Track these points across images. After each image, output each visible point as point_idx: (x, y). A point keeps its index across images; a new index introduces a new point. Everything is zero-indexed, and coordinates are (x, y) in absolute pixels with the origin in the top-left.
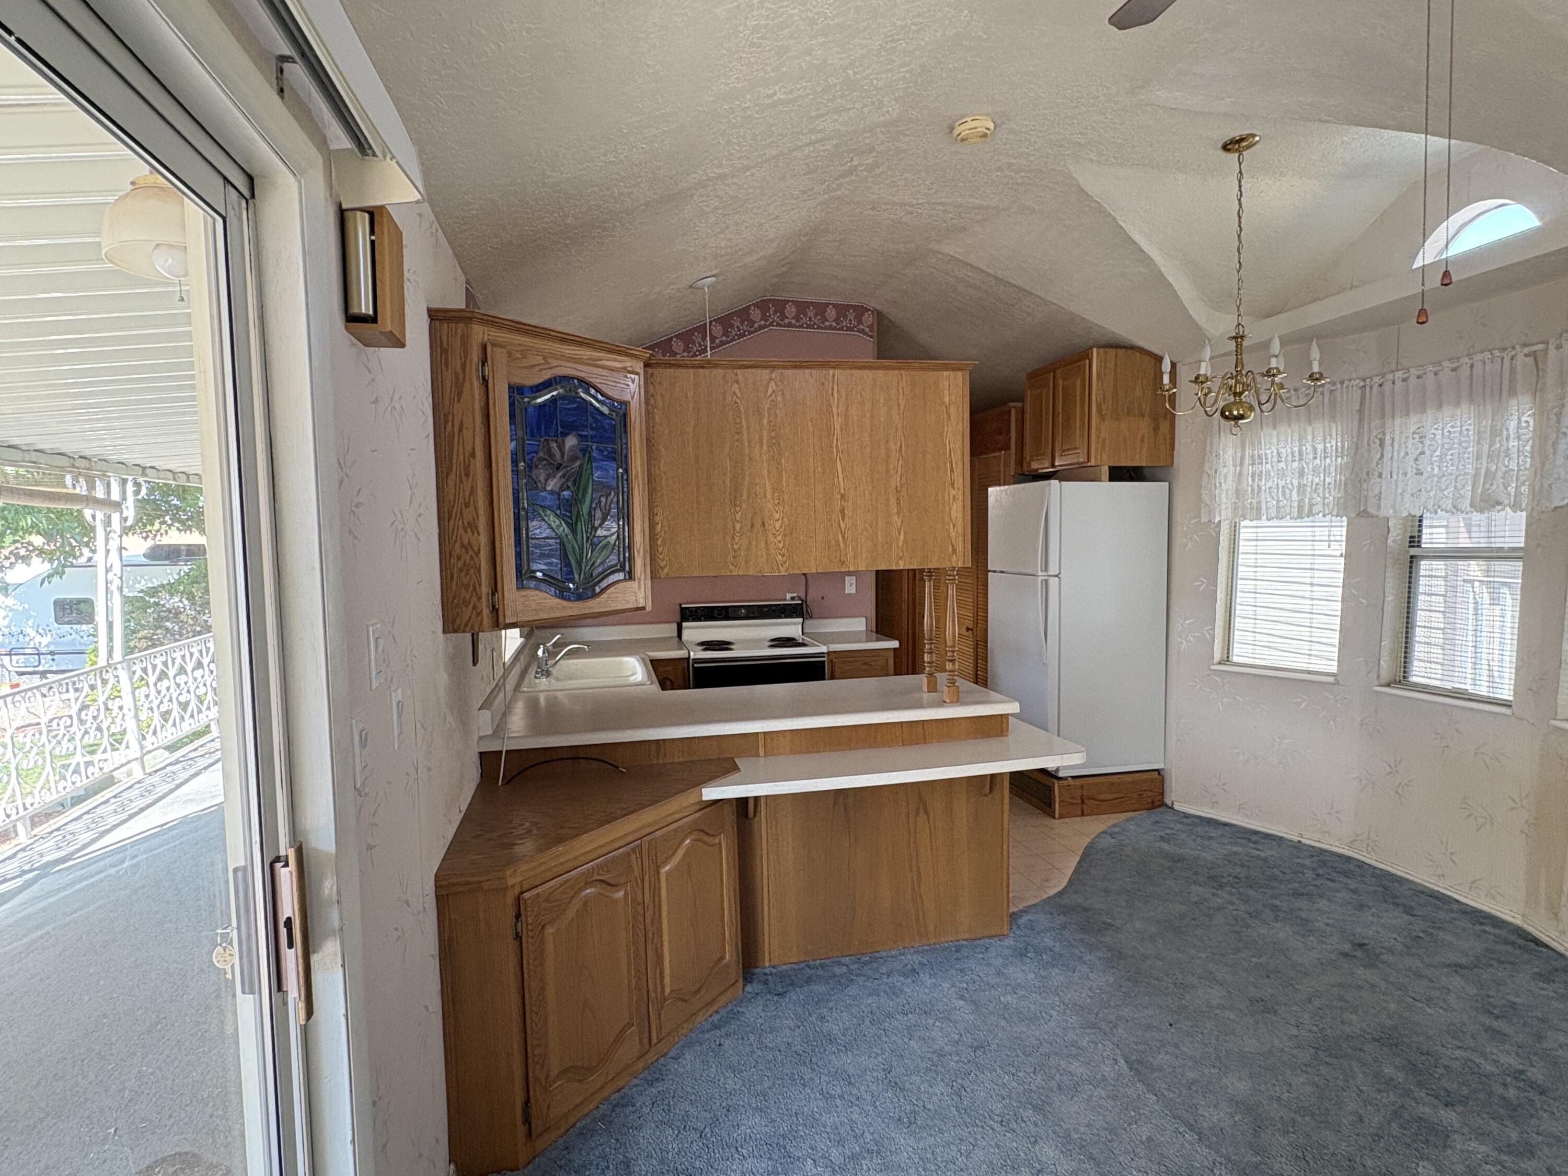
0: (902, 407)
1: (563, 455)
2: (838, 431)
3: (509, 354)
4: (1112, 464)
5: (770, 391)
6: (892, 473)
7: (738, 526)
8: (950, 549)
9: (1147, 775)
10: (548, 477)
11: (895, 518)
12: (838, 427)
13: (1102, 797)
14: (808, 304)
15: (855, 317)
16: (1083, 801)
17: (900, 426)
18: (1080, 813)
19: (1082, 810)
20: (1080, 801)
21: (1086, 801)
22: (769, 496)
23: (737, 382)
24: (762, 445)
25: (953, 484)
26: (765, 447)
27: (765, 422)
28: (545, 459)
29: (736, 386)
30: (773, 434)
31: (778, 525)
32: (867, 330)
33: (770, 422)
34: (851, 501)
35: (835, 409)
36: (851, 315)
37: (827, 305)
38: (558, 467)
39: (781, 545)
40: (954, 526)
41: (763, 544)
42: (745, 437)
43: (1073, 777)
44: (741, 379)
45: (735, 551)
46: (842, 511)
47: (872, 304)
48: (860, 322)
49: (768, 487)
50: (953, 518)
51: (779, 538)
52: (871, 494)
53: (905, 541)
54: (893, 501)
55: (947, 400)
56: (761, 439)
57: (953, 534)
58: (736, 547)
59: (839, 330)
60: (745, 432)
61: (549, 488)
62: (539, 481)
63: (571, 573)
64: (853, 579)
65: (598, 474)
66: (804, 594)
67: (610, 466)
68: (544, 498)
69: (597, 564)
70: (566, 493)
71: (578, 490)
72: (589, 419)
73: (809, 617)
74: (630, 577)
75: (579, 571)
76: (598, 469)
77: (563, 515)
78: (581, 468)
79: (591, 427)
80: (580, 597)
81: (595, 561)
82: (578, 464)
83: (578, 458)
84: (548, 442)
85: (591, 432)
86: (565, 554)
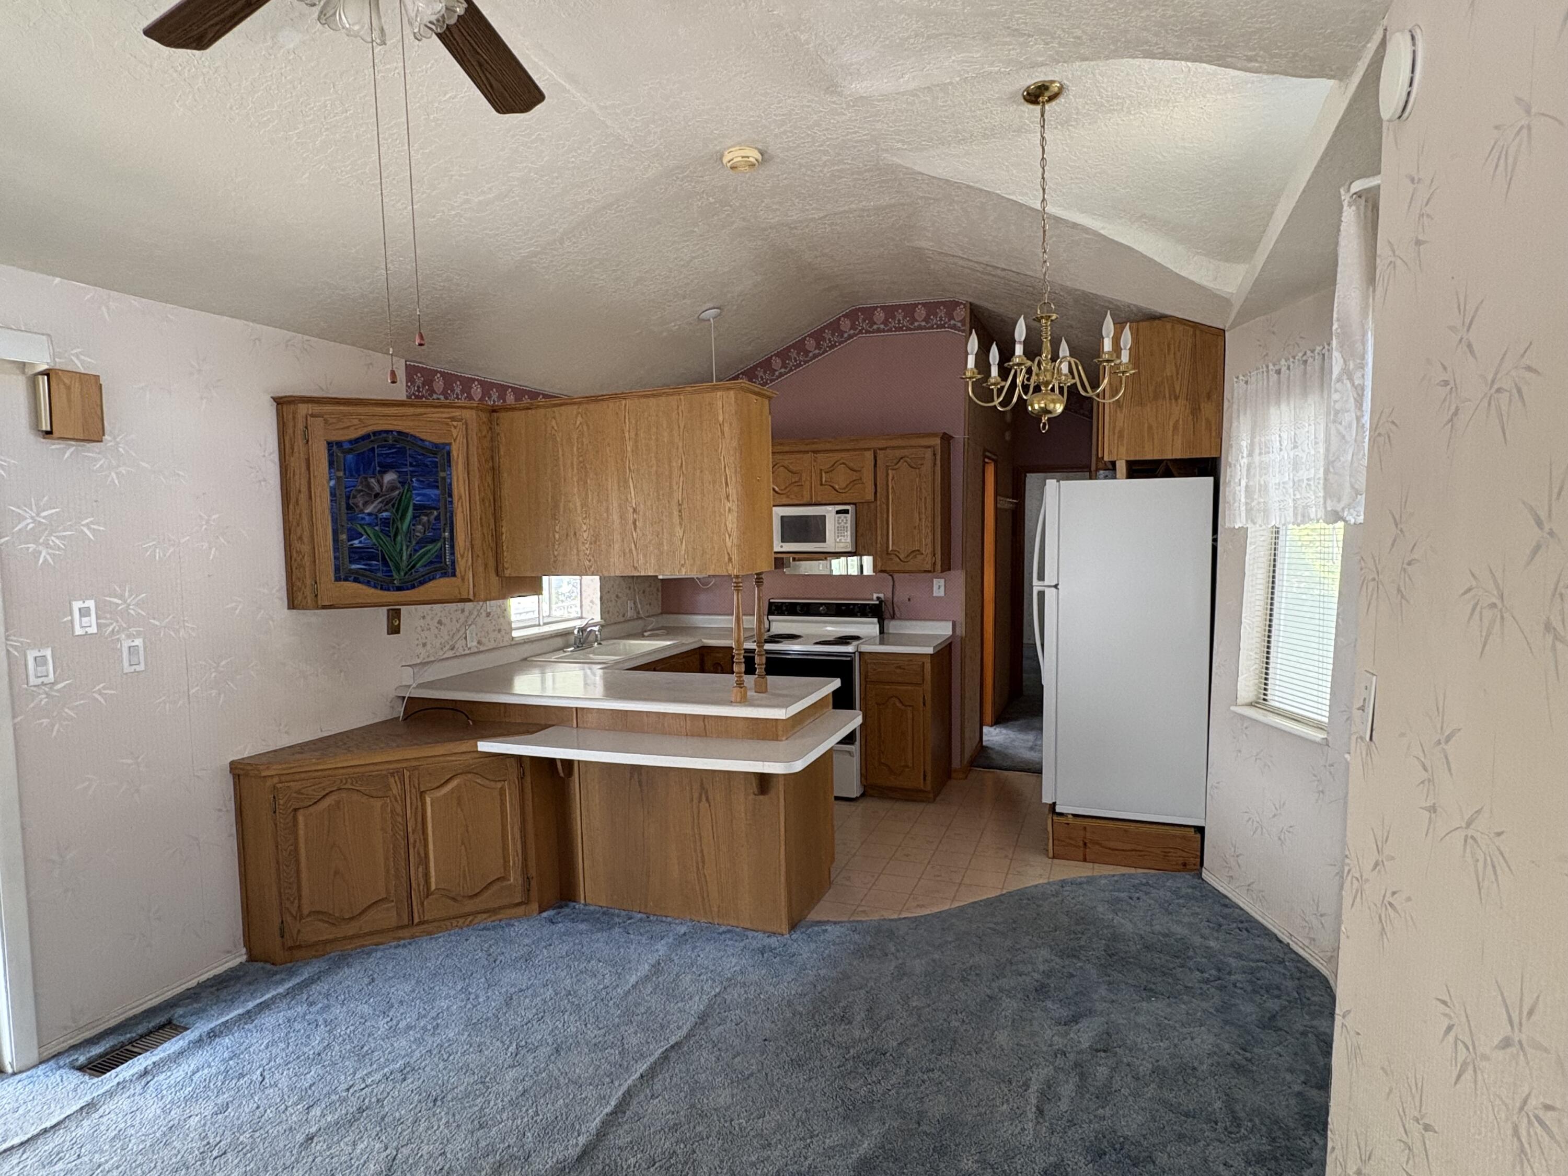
0: (682, 427)
1: (381, 486)
2: (630, 454)
3: (326, 421)
4: (1129, 459)
5: (578, 423)
6: (675, 488)
7: (557, 536)
8: (726, 559)
9: (1178, 832)
10: (366, 504)
11: (678, 529)
12: (629, 449)
13: (1112, 844)
14: (895, 308)
15: (946, 313)
16: (1085, 844)
17: (680, 444)
18: (1081, 857)
19: (1085, 855)
20: (1081, 844)
21: (1089, 845)
22: (579, 512)
23: (554, 418)
24: (573, 468)
25: (728, 497)
26: (575, 471)
27: (575, 449)
28: (362, 491)
29: (554, 421)
30: (581, 459)
31: (585, 535)
32: (959, 324)
33: (578, 449)
34: (641, 513)
35: (627, 435)
36: (942, 312)
37: (916, 305)
38: (377, 496)
39: (588, 552)
40: (730, 536)
41: (575, 551)
42: (561, 463)
43: (1075, 816)
44: (557, 415)
45: (555, 557)
46: (634, 523)
47: (963, 299)
48: (952, 318)
49: (578, 504)
50: (729, 529)
51: (587, 546)
52: (658, 508)
53: (687, 551)
54: (676, 513)
55: (721, 419)
56: (572, 464)
57: (729, 544)
58: (556, 553)
59: (929, 328)
60: (561, 459)
61: (366, 511)
62: (358, 507)
63: (390, 571)
64: (942, 581)
65: (418, 498)
66: (890, 595)
67: (433, 493)
68: (363, 519)
69: (418, 565)
70: (385, 514)
71: (397, 511)
72: (409, 460)
73: (893, 617)
74: (454, 575)
75: (398, 570)
76: (419, 495)
77: (382, 531)
78: (401, 495)
79: (411, 465)
80: (399, 589)
81: (417, 563)
82: (397, 492)
83: (397, 488)
84: (366, 478)
85: (411, 469)
86: (384, 558)
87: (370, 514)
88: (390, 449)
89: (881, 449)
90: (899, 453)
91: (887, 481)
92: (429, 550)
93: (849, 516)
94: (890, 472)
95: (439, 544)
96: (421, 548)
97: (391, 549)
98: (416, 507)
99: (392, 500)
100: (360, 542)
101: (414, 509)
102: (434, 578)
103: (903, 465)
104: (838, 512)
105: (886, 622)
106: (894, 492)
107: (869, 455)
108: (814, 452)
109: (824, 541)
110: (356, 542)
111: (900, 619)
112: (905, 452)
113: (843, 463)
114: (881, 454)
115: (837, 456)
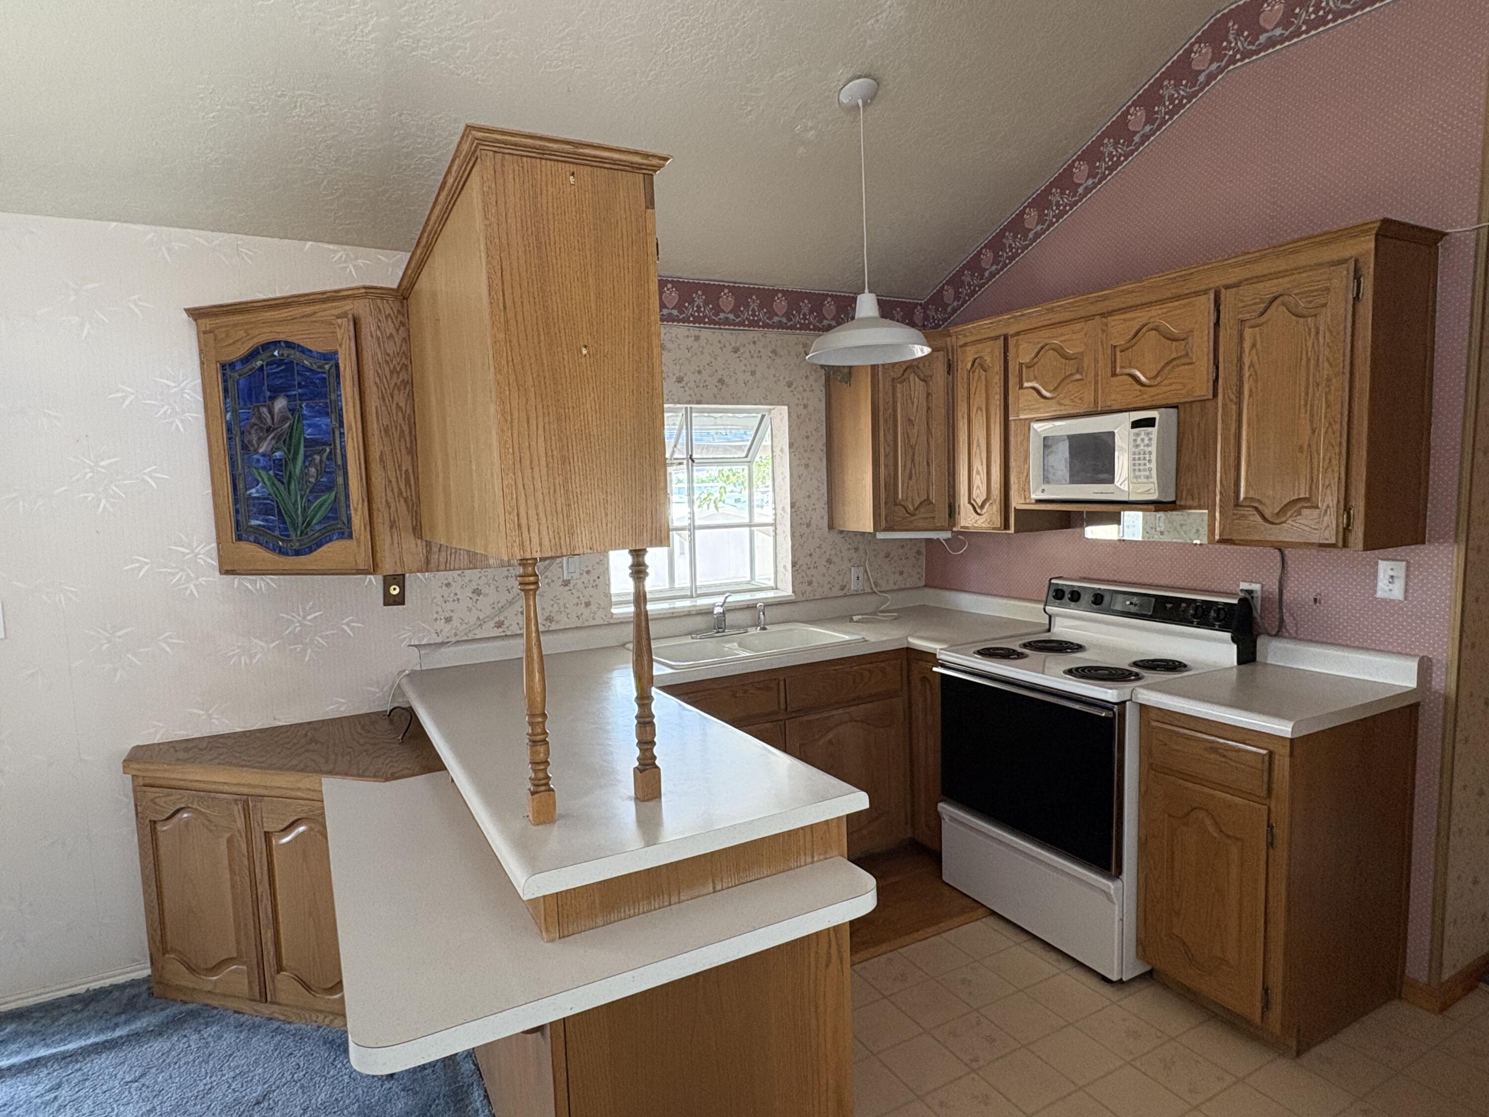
1: (273, 417)
3: (216, 337)
10: (261, 440)
28: (256, 425)
38: (269, 430)
61: (261, 451)
62: (252, 445)
63: (286, 529)
64: (1399, 569)
65: (309, 431)
66: (1276, 588)
67: (323, 421)
68: (258, 460)
69: (314, 522)
70: (278, 454)
71: (289, 450)
72: (297, 378)
73: (1278, 635)
74: (350, 536)
75: (295, 529)
76: (310, 426)
77: (276, 475)
78: (291, 427)
79: (300, 386)
80: (297, 553)
81: (312, 519)
82: (288, 424)
83: (288, 419)
84: (258, 407)
85: (300, 391)
86: (279, 512)
87: (263, 455)
88: (279, 366)
89: (1227, 287)
90: (1269, 288)
91: (1242, 352)
92: (325, 501)
93: (1154, 431)
94: (1248, 332)
95: (333, 494)
96: (316, 498)
97: (286, 498)
98: (310, 444)
99: (282, 435)
100: (257, 492)
101: (305, 447)
102: (331, 540)
103: (1277, 312)
104: (1136, 424)
105: (1261, 641)
106: (1255, 377)
107: (1206, 303)
108: (1103, 315)
109: (1112, 481)
110: (253, 491)
111: (1296, 638)
112: (1284, 283)
113: (1156, 329)
114: (1227, 297)
115: (1141, 316)
